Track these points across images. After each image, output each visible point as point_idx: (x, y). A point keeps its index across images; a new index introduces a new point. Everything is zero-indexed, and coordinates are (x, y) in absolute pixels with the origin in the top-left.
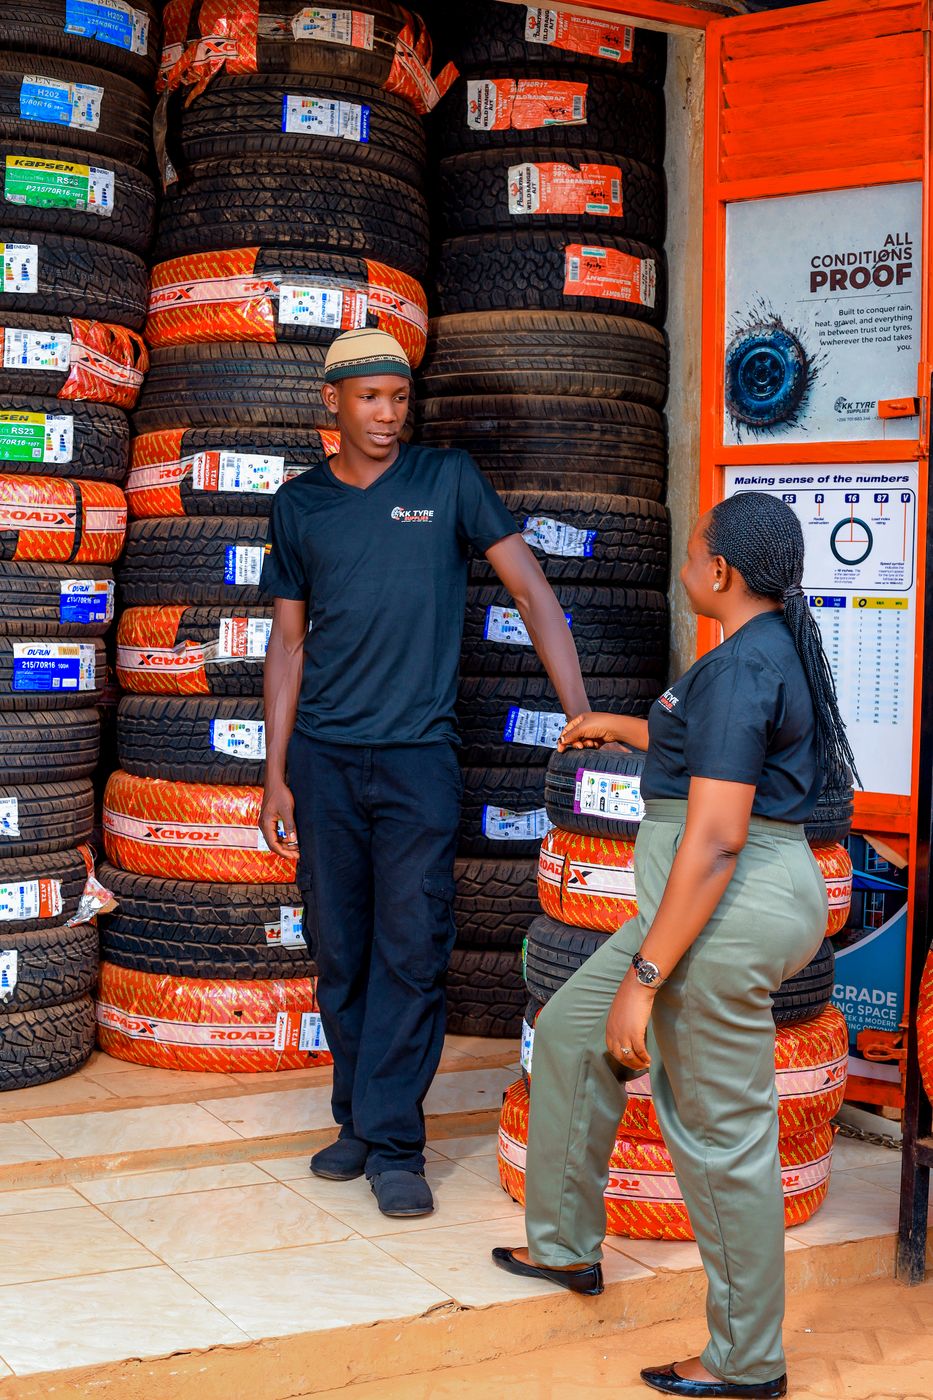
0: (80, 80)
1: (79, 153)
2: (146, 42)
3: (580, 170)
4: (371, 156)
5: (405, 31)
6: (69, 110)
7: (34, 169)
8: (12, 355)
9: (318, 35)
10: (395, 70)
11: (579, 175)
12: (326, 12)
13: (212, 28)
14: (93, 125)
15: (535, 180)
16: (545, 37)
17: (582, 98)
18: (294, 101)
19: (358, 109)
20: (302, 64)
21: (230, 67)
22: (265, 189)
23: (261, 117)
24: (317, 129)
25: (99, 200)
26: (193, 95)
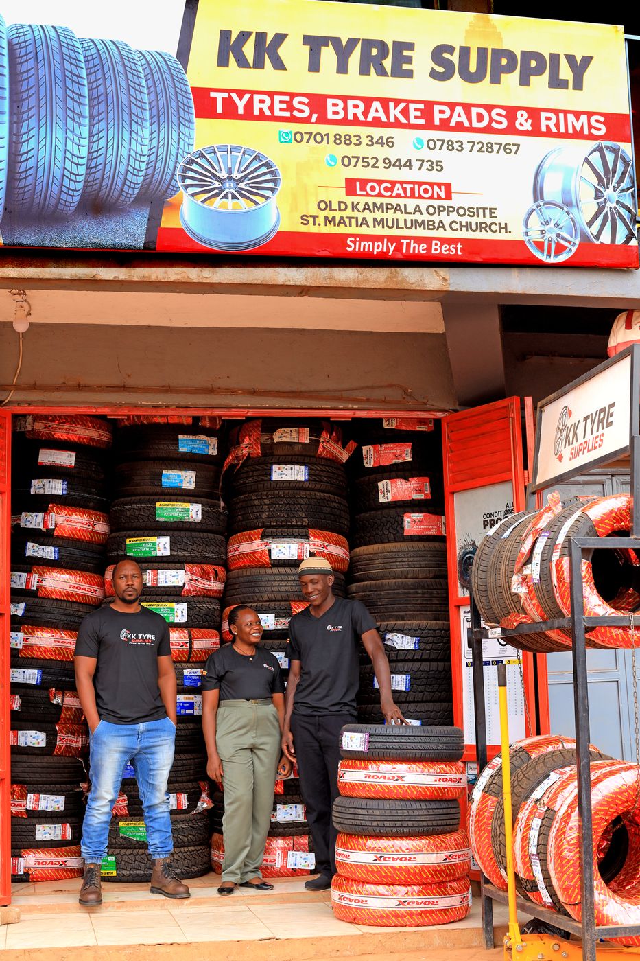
0: (186, 469)
1: (186, 498)
2: (216, 450)
3: (408, 481)
4: (310, 486)
5: (324, 432)
6: (181, 482)
7: (167, 507)
8: (161, 580)
9: (284, 440)
10: (321, 449)
11: (408, 483)
12: (288, 430)
13: (243, 441)
14: (192, 486)
15: (389, 487)
16: (392, 425)
17: (409, 450)
18: (275, 468)
19: (303, 467)
20: (279, 452)
21: (252, 456)
22: (265, 504)
23: (263, 475)
24: (285, 478)
25: (194, 516)
26: (238, 468)
